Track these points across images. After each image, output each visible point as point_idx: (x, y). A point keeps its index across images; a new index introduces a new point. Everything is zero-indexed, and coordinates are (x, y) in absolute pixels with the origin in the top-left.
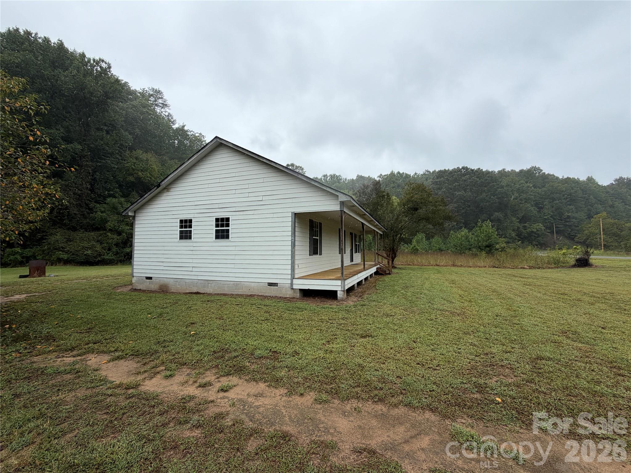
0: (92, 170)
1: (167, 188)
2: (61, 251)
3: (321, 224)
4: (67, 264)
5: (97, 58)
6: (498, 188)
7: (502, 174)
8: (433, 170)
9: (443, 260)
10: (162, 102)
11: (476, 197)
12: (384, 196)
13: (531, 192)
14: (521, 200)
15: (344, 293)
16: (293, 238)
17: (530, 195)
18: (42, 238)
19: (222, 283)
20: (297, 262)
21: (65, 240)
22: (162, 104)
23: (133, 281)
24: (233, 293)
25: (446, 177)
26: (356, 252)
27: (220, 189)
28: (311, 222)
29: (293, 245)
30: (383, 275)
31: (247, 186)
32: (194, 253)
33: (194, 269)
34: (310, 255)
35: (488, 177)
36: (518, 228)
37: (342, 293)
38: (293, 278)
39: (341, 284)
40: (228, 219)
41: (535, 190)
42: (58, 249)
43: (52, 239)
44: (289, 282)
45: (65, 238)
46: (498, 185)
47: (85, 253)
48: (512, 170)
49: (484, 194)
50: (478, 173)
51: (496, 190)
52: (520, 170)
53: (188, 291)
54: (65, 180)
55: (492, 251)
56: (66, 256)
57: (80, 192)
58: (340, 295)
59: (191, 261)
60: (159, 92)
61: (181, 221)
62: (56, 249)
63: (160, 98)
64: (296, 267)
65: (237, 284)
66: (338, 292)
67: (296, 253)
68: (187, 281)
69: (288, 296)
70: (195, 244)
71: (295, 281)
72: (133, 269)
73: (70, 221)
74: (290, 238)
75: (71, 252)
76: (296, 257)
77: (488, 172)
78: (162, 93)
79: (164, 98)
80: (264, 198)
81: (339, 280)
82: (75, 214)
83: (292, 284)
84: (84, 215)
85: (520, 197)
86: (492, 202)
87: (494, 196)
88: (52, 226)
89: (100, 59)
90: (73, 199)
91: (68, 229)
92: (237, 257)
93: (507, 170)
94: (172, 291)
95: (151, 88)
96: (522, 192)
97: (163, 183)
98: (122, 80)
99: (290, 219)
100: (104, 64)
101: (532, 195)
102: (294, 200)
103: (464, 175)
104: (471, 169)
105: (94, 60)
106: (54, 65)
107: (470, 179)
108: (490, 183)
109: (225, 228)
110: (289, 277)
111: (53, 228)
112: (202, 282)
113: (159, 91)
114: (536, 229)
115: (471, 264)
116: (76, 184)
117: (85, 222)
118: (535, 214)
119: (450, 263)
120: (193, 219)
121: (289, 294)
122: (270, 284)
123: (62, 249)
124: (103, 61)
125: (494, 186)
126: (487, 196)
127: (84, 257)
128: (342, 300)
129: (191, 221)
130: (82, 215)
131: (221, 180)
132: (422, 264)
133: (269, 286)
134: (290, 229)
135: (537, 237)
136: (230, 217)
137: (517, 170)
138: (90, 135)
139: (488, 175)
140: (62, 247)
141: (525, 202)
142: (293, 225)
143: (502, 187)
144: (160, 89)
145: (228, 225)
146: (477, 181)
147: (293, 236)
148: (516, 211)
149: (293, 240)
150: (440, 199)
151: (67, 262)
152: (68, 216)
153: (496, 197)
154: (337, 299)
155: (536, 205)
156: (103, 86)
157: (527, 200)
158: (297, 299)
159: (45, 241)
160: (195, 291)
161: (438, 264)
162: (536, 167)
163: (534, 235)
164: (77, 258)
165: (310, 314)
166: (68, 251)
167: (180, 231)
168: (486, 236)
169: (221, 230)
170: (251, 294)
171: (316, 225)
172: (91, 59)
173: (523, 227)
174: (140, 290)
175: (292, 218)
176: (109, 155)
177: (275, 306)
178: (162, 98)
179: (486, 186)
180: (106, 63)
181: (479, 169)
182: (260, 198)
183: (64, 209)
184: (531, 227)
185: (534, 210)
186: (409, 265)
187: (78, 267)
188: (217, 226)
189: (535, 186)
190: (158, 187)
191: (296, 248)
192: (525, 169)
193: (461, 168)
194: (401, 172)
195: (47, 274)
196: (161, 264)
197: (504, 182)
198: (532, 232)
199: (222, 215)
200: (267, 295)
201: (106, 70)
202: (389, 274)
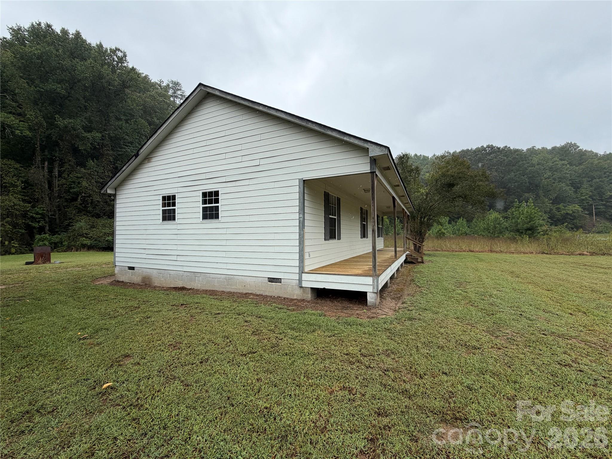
0: (114, 159)
1: (148, 158)
2: (85, 237)
3: (339, 200)
4: (91, 249)
5: (113, 48)
6: (528, 167)
7: (532, 152)
8: (454, 151)
9: (477, 246)
10: (181, 93)
11: (503, 178)
12: (412, 170)
13: (567, 170)
14: (554, 179)
15: (377, 295)
16: (301, 216)
17: (566, 173)
18: (69, 225)
19: (212, 276)
20: (307, 249)
21: (89, 227)
22: (181, 95)
23: (116, 272)
24: (224, 290)
25: (469, 157)
26: (379, 236)
27: (208, 154)
28: (327, 196)
29: (302, 225)
30: (415, 263)
31: (239, 148)
32: (179, 237)
33: (179, 258)
34: (325, 240)
35: (517, 155)
36: (551, 210)
37: (374, 295)
38: (302, 271)
39: (373, 282)
40: (217, 193)
41: (572, 167)
42: (82, 235)
43: (77, 225)
44: (297, 277)
45: (89, 225)
46: (529, 163)
47: (106, 239)
48: (543, 148)
49: (513, 174)
50: (506, 152)
51: (527, 169)
52: (553, 148)
53: (172, 286)
54: (88, 169)
55: (535, 235)
56: (89, 242)
57: (102, 180)
58: (371, 298)
59: (175, 247)
60: (176, 84)
61: (164, 198)
62: (81, 236)
63: (178, 90)
64: (306, 256)
65: (229, 279)
66: (368, 293)
67: (306, 236)
68: (172, 273)
69: (295, 297)
70: (179, 227)
71: (305, 277)
72: (115, 257)
73: (93, 208)
74: (297, 216)
75: (94, 238)
76: (306, 243)
77: (516, 151)
78: (180, 84)
79: (183, 89)
80: (263, 162)
81: (370, 276)
82: (98, 201)
83: (300, 280)
84: (106, 202)
85: (553, 176)
86: (521, 182)
87: (523, 176)
88: (78, 213)
89: (116, 48)
90: (96, 187)
91: (93, 216)
92: (229, 243)
93: (536, 148)
94: (156, 284)
95: (170, 81)
96: (556, 171)
97: (142, 151)
98: (143, 74)
99: (297, 189)
100: (120, 53)
101: (568, 174)
102: (302, 162)
103: (490, 154)
104: (497, 147)
105: (111, 49)
106: (72, 55)
107: (496, 158)
108: (519, 161)
109: (213, 205)
110: (297, 270)
111: (79, 216)
112: (188, 274)
113: (178, 83)
114: (572, 210)
115: (513, 249)
116: (98, 172)
117: (108, 209)
118: (571, 194)
119: (487, 248)
120: (176, 194)
121: (297, 294)
122: (271, 280)
123: (86, 236)
124: (119, 50)
125: (524, 164)
126: (515, 176)
127: (106, 243)
128: (374, 306)
129: (174, 197)
130: (105, 202)
131: (209, 143)
132: (452, 249)
133: (270, 281)
134: (297, 203)
135: (573, 220)
136: (220, 190)
137: (549, 147)
138: (110, 125)
139: (517, 153)
140: (86, 234)
141: (559, 181)
142: (302, 197)
143: (533, 165)
144: (178, 81)
145: (217, 201)
146: (504, 160)
147: (302, 212)
148: (548, 191)
149: (301, 219)
150: (480, 173)
151: (90, 248)
152: (91, 203)
153: (526, 176)
154: (366, 305)
155: (572, 184)
156: (120, 75)
157: (561, 180)
158: (308, 302)
159: (70, 228)
160: (180, 285)
161: (472, 249)
162: (571, 143)
163: (569, 217)
164: (99, 243)
165: (328, 340)
166: (91, 237)
167: (163, 210)
168: (527, 217)
169: (209, 207)
170: (247, 292)
171: (332, 198)
172: (108, 49)
173: (556, 208)
174: (123, 282)
175: (299, 187)
176: (130, 145)
177: (272, 318)
178: (180, 90)
179: (513, 166)
180: (121, 52)
181: (506, 147)
182: (257, 163)
183: (87, 197)
184: (566, 208)
185: (569, 191)
186: (437, 250)
187: (100, 253)
188: (204, 202)
189: (571, 164)
190: (136, 157)
191: (306, 229)
192: (558, 146)
193: (485, 146)
194: (418, 154)
195: (52, 261)
196: (143, 251)
197: (535, 160)
198: (567, 214)
199: (210, 188)
200: (267, 294)
201: (122, 58)
202: (422, 262)
